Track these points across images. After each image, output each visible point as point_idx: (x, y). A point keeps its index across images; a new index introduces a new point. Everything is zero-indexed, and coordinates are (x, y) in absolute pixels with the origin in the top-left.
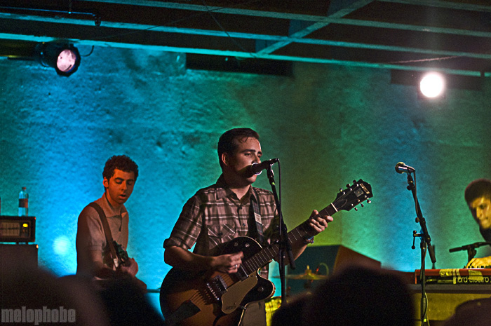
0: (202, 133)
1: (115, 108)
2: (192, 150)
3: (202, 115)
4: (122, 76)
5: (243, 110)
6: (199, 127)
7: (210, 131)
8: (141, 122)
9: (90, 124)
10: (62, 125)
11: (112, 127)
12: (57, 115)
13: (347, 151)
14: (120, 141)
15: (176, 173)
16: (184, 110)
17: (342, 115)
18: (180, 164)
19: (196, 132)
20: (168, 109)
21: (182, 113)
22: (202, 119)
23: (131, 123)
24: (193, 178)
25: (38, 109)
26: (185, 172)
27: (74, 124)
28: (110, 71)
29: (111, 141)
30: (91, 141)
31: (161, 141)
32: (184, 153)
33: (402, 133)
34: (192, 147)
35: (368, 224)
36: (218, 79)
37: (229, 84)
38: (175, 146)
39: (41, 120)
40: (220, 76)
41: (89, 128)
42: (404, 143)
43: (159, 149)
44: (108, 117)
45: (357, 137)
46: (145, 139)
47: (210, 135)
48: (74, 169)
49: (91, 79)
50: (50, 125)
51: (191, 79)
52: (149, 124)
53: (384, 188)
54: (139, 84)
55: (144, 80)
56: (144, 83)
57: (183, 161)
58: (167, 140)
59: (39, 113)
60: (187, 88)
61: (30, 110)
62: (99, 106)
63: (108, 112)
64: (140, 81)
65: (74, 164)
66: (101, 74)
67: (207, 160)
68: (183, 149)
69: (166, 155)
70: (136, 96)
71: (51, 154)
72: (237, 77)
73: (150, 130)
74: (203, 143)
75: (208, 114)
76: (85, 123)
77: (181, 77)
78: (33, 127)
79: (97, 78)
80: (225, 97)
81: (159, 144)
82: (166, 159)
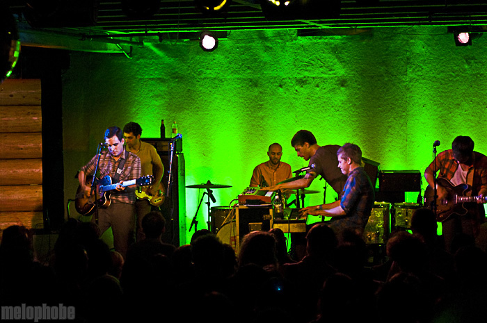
0: (308, 77)
1: (253, 65)
2: (302, 89)
3: (308, 66)
4: (257, 44)
5: (336, 60)
6: (306, 74)
7: (314, 76)
8: (269, 73)
9: (238, 76)
10: (221, 78)
11: (251, 77)
12: (219, 72)
13: (411, 84)
14: (256, 86)
15: (291, 104)
16: (296, 63)
17: (408, 59)
18: (294, 98)
19: (305, 77)
20: (286, 63)
21: (295, 65)
22: (308, 68)
23: (263, 73)
24: (302, 106)
25: (208, 69)
26: (297, 103)
27: (229, 77)
28: (249, 42)
29: (251, 86)
30: (239, 86)
31: (282, 84)
32: (297, 91)
33: (456, 68)
34: (302, 87)
35: (427, 134)
36: (319, 41)
37: (327, 44)
38: (292, 87)
39: (210, 76)
40: (320, 39)
41: (238, 79)
42: (458, 75)
43: (281, 89)
44: (249, 71)
45: (419, 73)
46: (272, 83)
47: (314, 78)
48: (229, 104)
49: (238, 48)
50: (215, 79)
51: (301, 42)
52: (274, 74)
53: (440, 109)
54: (267, 49)
55: (271, 46)
56: (271, 48)
57: (296, 96)
58: (286, 83)
59: (208, 71)
60: (299, 49)
61: (203, 70)
62: (243, 64)
63: (249, 68)
64: (268, 47)
65: (229, 101)
66: (244, 45)
67: (312, 95)
68: (296, 88)
69: (285, 93)
70: (265, 57)
71: (215, 96)
72: (332, 39)
73: (275, 78)
74: (309, 83)
75: (312, 65)
76: (235, 76)
77: (294, 42)
78: (205, 80)
79: (242, 47)
80: (323, 53)
81: (281, 86)
82: (285, 95)
